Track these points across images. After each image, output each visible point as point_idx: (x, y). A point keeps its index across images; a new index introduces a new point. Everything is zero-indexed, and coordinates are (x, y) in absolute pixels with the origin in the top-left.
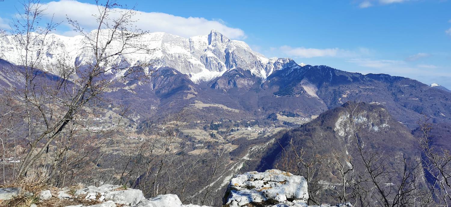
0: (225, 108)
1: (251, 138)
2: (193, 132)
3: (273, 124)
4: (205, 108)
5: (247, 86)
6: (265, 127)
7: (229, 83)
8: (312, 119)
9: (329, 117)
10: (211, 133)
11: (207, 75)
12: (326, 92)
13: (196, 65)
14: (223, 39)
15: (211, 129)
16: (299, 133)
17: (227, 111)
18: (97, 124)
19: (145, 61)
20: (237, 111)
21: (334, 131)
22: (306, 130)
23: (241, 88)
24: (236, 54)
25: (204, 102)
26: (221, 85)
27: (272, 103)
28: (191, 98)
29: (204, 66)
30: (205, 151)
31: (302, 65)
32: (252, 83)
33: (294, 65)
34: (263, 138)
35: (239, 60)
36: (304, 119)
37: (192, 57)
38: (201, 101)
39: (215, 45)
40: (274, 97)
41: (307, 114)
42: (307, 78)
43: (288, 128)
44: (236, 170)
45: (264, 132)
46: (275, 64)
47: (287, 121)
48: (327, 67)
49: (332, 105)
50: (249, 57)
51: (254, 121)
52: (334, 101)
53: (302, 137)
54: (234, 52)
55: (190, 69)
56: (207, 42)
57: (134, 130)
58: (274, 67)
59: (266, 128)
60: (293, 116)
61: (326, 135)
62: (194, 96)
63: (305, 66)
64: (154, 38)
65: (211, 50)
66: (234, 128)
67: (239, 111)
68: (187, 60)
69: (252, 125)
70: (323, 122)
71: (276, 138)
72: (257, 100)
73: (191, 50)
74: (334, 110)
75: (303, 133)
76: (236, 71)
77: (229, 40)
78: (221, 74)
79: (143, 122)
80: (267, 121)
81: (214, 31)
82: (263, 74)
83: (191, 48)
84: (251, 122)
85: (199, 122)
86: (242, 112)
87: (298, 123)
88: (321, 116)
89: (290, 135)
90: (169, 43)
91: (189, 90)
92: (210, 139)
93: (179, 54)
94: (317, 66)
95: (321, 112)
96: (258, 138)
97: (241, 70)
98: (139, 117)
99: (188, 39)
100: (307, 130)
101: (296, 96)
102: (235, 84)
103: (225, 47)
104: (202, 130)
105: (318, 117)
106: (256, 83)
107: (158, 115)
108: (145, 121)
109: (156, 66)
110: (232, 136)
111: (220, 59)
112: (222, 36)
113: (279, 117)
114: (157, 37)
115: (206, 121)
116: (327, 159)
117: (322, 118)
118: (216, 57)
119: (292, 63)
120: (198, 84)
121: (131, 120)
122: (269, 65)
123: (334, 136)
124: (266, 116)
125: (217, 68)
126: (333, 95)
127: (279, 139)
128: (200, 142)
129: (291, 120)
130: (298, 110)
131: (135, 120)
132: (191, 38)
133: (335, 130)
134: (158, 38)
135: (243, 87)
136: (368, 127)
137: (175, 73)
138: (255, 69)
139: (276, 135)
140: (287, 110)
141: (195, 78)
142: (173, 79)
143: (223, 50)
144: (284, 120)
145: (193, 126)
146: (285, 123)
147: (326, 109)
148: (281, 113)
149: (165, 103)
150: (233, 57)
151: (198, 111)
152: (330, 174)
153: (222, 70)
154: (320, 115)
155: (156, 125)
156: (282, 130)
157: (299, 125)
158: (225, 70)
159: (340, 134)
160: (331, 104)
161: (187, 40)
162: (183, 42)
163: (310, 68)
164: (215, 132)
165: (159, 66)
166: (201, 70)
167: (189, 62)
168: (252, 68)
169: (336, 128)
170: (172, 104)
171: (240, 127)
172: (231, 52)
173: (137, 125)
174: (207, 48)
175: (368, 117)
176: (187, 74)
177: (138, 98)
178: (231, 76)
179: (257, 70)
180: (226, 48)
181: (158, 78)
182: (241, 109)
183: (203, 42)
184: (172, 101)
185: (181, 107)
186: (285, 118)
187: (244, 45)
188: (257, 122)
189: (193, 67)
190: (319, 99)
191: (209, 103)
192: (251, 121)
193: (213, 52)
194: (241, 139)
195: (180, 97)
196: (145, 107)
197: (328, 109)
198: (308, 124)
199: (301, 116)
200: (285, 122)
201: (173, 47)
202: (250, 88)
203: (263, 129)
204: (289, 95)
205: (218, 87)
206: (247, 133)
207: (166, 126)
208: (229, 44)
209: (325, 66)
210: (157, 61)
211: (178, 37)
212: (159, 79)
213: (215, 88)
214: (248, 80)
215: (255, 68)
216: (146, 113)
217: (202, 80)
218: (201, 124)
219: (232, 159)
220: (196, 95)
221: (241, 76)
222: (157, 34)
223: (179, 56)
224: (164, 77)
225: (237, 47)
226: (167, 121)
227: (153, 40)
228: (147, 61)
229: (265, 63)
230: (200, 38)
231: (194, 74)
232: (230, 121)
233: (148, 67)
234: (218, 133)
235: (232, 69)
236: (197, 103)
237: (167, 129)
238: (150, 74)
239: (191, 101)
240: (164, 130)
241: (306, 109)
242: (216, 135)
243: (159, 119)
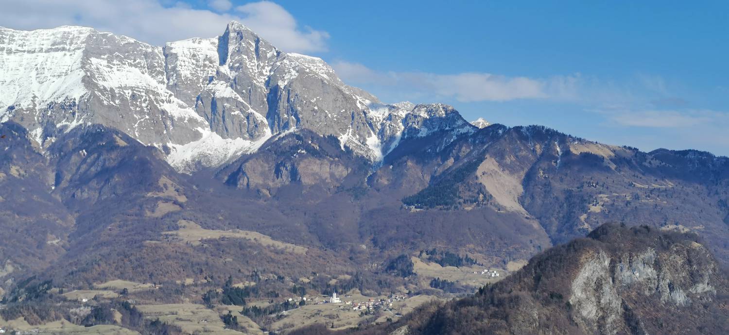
0: (266, 240)
1: (339, 326)
2: (172, 310)
3: (403, 287)
4: (209, 241)
5: (329, 180)
6: (379, 294)
7: (278, 172)
8: (509, 273)
9: (554, 267)
10: (226, 313)
11: (216, 150)
12: (545, 197)
13: (181, 119)
14: (262, 49)
15: (224, 302)
16: (475, 310)
17: (271, 251)
19: (31, 106)
20: (300, 250)
21: (568, 304)
22: (492, 303)
23: (312, 187)
24: (298, 92)
25: (205, 226)
26: (254, 177)
27: (397, 228)
28: (168, 215)
29: (207, 123)
31: (479, 123)
32: (341, 171)
33: (460, 123)
34: (373, 326)
35: (305, 108)
36: (486, 271)
37: (173, 98)
38: (196, 221)
39: (237, 65)
40: (403, 210)
41: (495, 258)
42: (493, 160)
43: (444, 297)
45: (376, 308)
46: (405, 121)
47: (441, 279)
48: (548, 130)
49: (563, 234)
50: (336, 100)
51: (348, 277)
52: (566, 222)
53: (482, 321)
54: (294, 85)
55: (165, 132)
56: (215, 55)
58: (403, 128)
59: (383, 297)
60: (457, 262)
61: (546, 315)
62: (177, 208)
63: (489, 127)
64: (59, 44)
65: (225, 78)
66: (290, 300)
67: (306, 249)
68: (158, 106)
69: (343, 289)
70: (538, 279)
71: (409, 327)
72: (357, 219)
73: (168, 79)
74: (569, 246)
75: (486, 310)
76: (298, 137)
77: (278, 53)
78: (254, 146)
79: (21, 285)
80: (384, 277)
81: (235, 26)
82: (374, 148)
83: (170, 71)
84: (341, 281)
85: (189, 281)
86: (316, 251)
87: (472, 284)
88: (533, 265)
89: (450, 315)
90: (106, 57)
91: (161, 190)
92: (222, 329)
93: (132, 88)
94: (521, 127)
95: (533, 251)
96: (360, 325)
97: (313, 136)
98: (10, 269)
99: (160, 49)
100: (496, 302)
101: (466, 208)
102: (294, 174)
103: (267, 71)
104: (197, 305)
105: (524, 267)
106: (354, 173)
107: (67, 264)
109: (64, 123)
110: (286, 321)
111: (253, 103)
112: (257, 41)
113: (419, 266)
114: (68, 42)
115: (212, 278)
117: (535, 270)
118: (240, 99)
119: (453, 116)
120: (188, 173)
122: (389, 122)
123: (570, 319)
124: (383, 264)
125: (243, 130)
126: (565, 205)
127: (419, 329)
129: (450, 273)
130: (472, 246)
132: (168, 44)
133: (571, 303)
134: (71, 44)
135: (318, 182)
136: (659, 294)
137: (122, 143)
138: (350, 134)
139: (410, 316)
140: (440, 246)
141: (180, 156)
142: (114, 160)
143: (260, 80)
144: (432, 274)
145: (170, 294)
146: (435, 283)
147: (546, 244)
148: (424, 255)
149: (90, 229)
150: (288, 101)
151: (188, 251)
153: (259, 136)
154: (531, 261)
155: (61, 292)
156: (427, 302)
157: (473, 289)
158: (268, 133)
159: (584, 313)
160: (560, 231)
161: (156, 51)
162: (146, 55)
163: (500, 132)
164: (235, 310)
165: (75, 121)
166: (197, 136)
167: (163, 112)
168: (344, 131)
169: (573, 297)
170: (110, 230)
171: (307, 296)
172: (282, 87)
174: (214, 74)
175: (657, 266)
176: (156, 145)
177: (8, 212)
178: (283, 153)
179: (358, 137)
180: (268, 74)
181: (70, 158)
182: (311, 244)
183: (202, 57)
184: (111, 222)
185: (136, 238)
186: (434, 270)
187: (319, 68)
188: (358, 280)
189: (173, 125)
190: (527, 218)
191: (218, 228)
192: (342, 277)
193: (231, 86)
194: (311, 328)
195: (135, 210)
196: (29, 239)
197: (551, 246)
198: (499, 286)
199: (479, 265)
200: (435, 280)
201: (115, 68)
202: (338, 185)
203: (373, 300)
204: (446, 204)
205: (245, 183)
206: (328, 313)
207: (93, 294)
208: (278, 64)
209: (543, 127)
210: (68, 107)
211: (132, 41)
212: (74, 159)
213: (236, 185)
214: (331, 163)
215: (351, 130)
216: (30, 257)
217: (199, 162)
218: (196, 289)
220: (181, 205)
221: (312, 152)
222: (69, 33)
223: (133, 96)
224: (90, 153)
225: (301, 71)
226: (95, 280)
227: (57, 50)
228: (37, 108)
229: (378, 115)
230: (196, 45)
231: (178, 146)
232: (281, 278)
233: (41, 124)
234: (245, 312)
235: (287, 132)
236: (184, 227)
237: (95, 303)
238: (47, 146)
239: (168, 221)
240: (86, 305)
241: (492, 243)
242: (239, 319)
243: (72, 273)
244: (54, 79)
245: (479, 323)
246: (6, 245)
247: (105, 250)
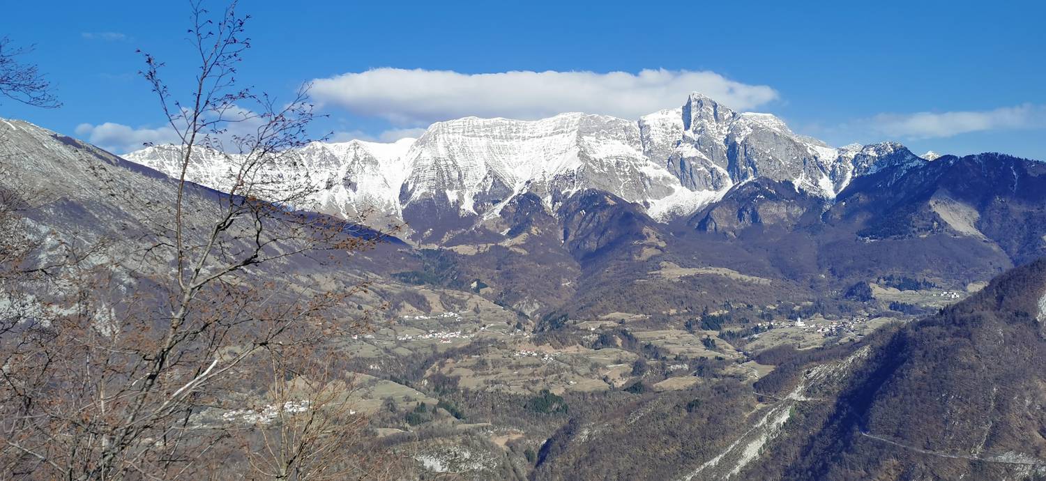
0: (735, 275)
1: (805, 346)
2: (661, 335)
3: (863, 311)
4: (687, 278)
5: (786, 220)
6: (841, 318)
7: (740, 216)
8: (970, 294)
9: (1017, 287)
10: (705, 337)
11: (687, 201)
12: (1004, 220)
13: (657, 179)
14: (719, 112)
15: (703, 328)
16: (936, 330)
17: (740, 284)
18: (450, 325)
19: (542, 180)
20: (765, 281)
21: (1035, 322)
22: (954, 322)
23: (771, 226)
24: (754, 145)
25: (683, 265)
26: (720, 222)
27: (854, 258)
28: (652, 258)
29: (678, 180)
30: (691, 380)
31: (929, 156)
32: (797, 211)
33: (909, 157)
34: (837, 346)
35: (761, 159)
36: (945, 293)
37: (649, 162)
38: (675, 262)
39: (700, 128)
40: (858, 241)
41: (954, 281)
42: (946, 189)
43: (904, 318)
44: (774, 425)
45: (838, 330)
46: (854, 161)
47: (900, 302)
48: (1002, 156)
49: (1025, 254)
50: (788, 149)
51: (810, 303)
52: (1028, 243)
53: (944, 340)
54: (749, 140)
55: (644, 190)
56: (681, 123)
57: (528, 336)
58: (853, 167)
59: (844, 320)
60: (916, 286)
61: (1012, 333)
62: (659, 252)
63: (939, 158)
64: (559, 128)
65: (692, 141)
66: (760, 324)
67: (770, 281)
68: (637, 169)
69: (807, 314)
70: (1000, 299)
71: (872, 346)
72: (814, 253)
73: (644, 147)
74: (1033, 265)
75: (947, 329)
76: (756, 185)
77: (734, 114)
78: (718, 196)
79: (546, 318)
80: (844, 302)
81: (695, 96)
82: (827, 188)
83: (645, 140)
84: (804, 307)
85: (673, 311)
86: (779, 282)
87: (931, 305)
88: (995, 285)
89: (911, 335)
90: (594, 134)
91: (645, 238)
92: (703, 351)
93: (616, 157)
94: (973, 156)
95: (995, 272)
96: (824, 345)
97: (769, 182)
98: (537, 306)
99: (636, 122)
100: (958, 322)
101: (921, 236)
102: (755, 217)
103: (725, 131)
104: (681, 331)
105: (985, 288)
106: (809, 212)
107: (577, 301)
108: (551, 314)
109: (567, 190)
110: (757, 342)
111: (715, 159)
112: (715, 106)
113: (877, 291)
114: (566, 126)
115: (691, 308)
116: (1022, 398)
117: (997, 290)
118: (704, 157)
119: (901, 153)
120: (665, 223)
121: (521, 314)
122: (839, 164)
123: (1038, 335)
124: (842, 291)
125: (708, 183)
126: (1025, 226)
127: (882, 348)
128: (678, 359)
129: (909, 297)
130: (929, 271)
131: (528, 313)
132: (642, 118)
133: (1038, 320)
134: (568, 127)
135: (777, 222)
137: (612, 202)
138: (803, 178)
139: (872, 337)
140: (897, 272)
141: (658, 209)
142: (606, 217)
143: (720, 140)
144: (891, 298)
145: (660, 322)
146: (895, 306)
147: (1007, 265)
148: (882, 281)
149: (592, 273)
150: (745, 154)
151: (670, 286)
152: (1032, 436)
153: (722, 186)
154: (992, 282)
155: (575, 323)
156: (888, 324)
157: (933, 310)
158: (729, 184)
160: (1021, 252)
161: (633, 125)
162: (625, 129)
163: (951, 162)
164: (713, 334)
165: (575, 188)
166: (670, 191)
167: (642, 174)
168: (797, 175)
169: (1040, 315)
170: (608, 272)
171: (774, 321)
172: (739, 143)
173: (533, 324)
174: (681, 138)
176: (638, 202)
177: (532, 263)
178: (744, 199)
179: (810, 179)
180: (726, 133)
181: (573, 217)
182: (774, 276)
183: (670, 125)
184: (608, 266)
185: (628, 278)
186: (893, 293)
187: (772, 122)
188: (819, 306)
189: (650, 184)
190: (985, 241)
191: (694, 266)
192: (804, 303)
193: (696, 147)
194: (780, 349)
195: (626, 255)
196: (549, 283)
197: (1013, 266)
198: (960, 306)
199: (938, 287)
200: (894, 303)
201: (602, 142)
202: (795, 223)
203: (835, 324)
204: (901, 234)
205: (713, 227)
206: (794, 335)
207: (599, 324)
208: (734, 123)
209: (996, 154)
210: (569, 178)
211: (613, 119)
212: (577, 218)
213: (706, 230)
214: (788, 205)
215: (803, 174)
216: (550, 296)
217: (674, 213)
218: (679, 318)
219: (760, 400)
220: (662, 249)
221: (770, 197)
222: (566, 119)
223: (617, 163)
224: (588, 213)
225: (755, 128)
226: (599, 313)
227: (558, 133)
228: (547, 180)
229: (828, 158)
230: (664, 116)
231: (655, 201)
232: (750, 307)
233: (550, 192)
234: (722, 336)
235: (746, 181)
236: (666, 267)
237: (601, 331)
238: (556, 209)
239: (652, 263)
240: (594, 333)
241: (950, 267)
242: (716, 342)
243: (582, 308)
244: (557, 156)
245: (941, 341)
246: (532, 288)
247: (605, 289)
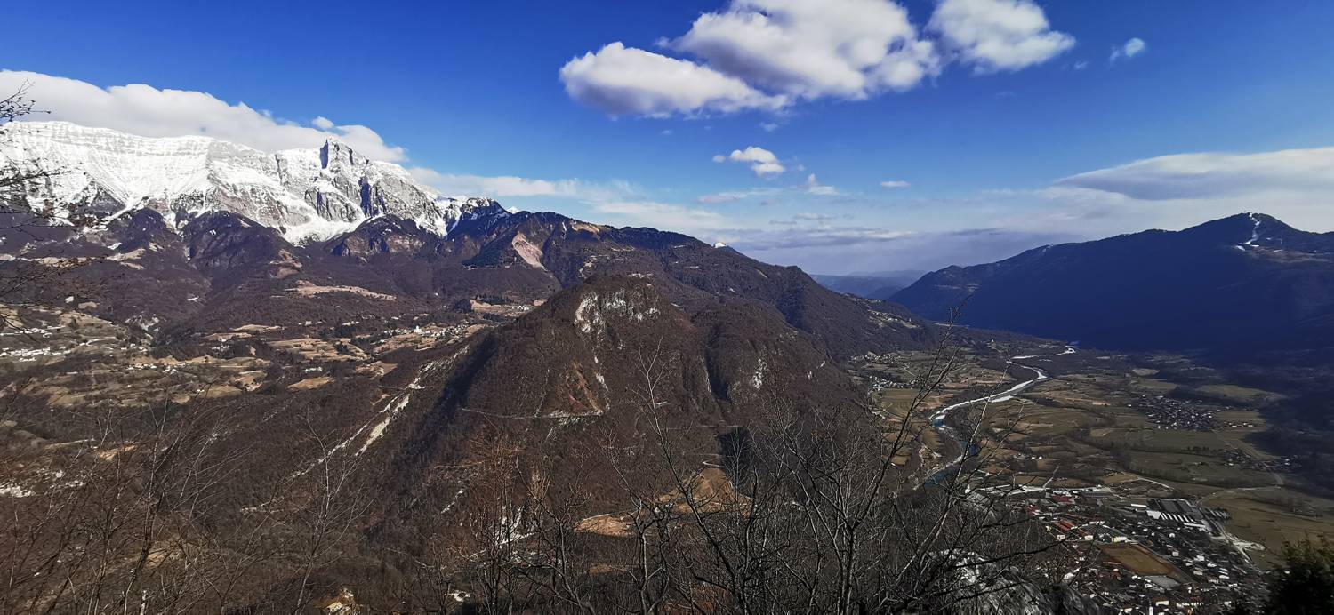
0: (366, 293)
1: (422, 347)
2: (296, 344)
3: (465, 320)
4: (322, 294)
5: (409, 250)
6: (449, 325)
7: (372, 245)
8: (535, 307)
9: (564, 302)
10: (338, 343)
11: (323, 229)
12: (557, 258)
13: (294, 208)
14: (354, 157)
15: (336, 336)
16: (514, 332)
17: (370, 300)
18: (35, 342)
19: (164, 197)
20: (390, 297)
21: (573, 325)
22: (525, 326)
23: (397, 254)
24: (384, 189)
25: (318, 284)
26: (354, 248)
27: (459, 281)
28: (288, 276)
29: (315, 211)
30: (325, 380)
31: (513, 210)
32: (417, 243)
33: (500, 210)
34: (445, 346)
35: (389, 200)
36: (520, 306)
37: (286, 192)
38: (311, 280)
39: (336, 168)
40: (463, 268)
41: (526, 298)
42: (522, 234)
43: (493, 325)
44: (396, 410)
45: (447, 334)
46: (462, 209)
47: (491, 313)
48: (557, 215)
49: (569, 281)
50: (411, 194)
51: (426, 315)
52: (571, 273)
53: (519, 338)
54: (380, 184)
55: (281, 217)
56: (319, 162)
57: (145, 350)
58: (460, 213)
59: (451, 327)
60: (502, 302)
61: (560, 333)
62: (295, 271)
63: (519, 213)
64: (185, 149)
65: (329, 179)
66: (386, 332)
67: (396, 297)
68: (274, 197)
69: (423, 322)
71: (471, 345)
72: (431, 276)
73: (281, 178)
74: (573, 288)
75: (521, 331)
76: (385, 220)
77: (368, 161)
78: (352, 227)
79: (167, 332)
80: (452, 313)
81: (332, 141)
82: (441, 228)
83: (281, 172)
84: (421, 318)
85: (308, 323)
86: (402, 298)
87: (511, 315)
88: (550, 301)
89: (497, 336)
90: (226, 160)
91: (281, 259)
92: (336, 355)
93: (251, 184)
94: (540, 213)
95: (551, 293)
96: (436, 346)
97: (396, 219)
98: (156, 320)
99: (273, 156)
100: (527, 326)
101: (506, 267)
102: (384, 246)
103: (360, 175)
104: (316, 340)
105: (545, 303)
106: (427, 244)
107: (206, 315)
108: (173, 329)
109: (194, 209)
110: (383, 346)
111: (350, 196)
112: (351, 152)
113: (475, 305)
114: (193, 148)
115: (326, 320)
116: (564, 375)
117: (552, 304)
118: (340, 193)
119: (495, 206)
120: (302, 246)
121: (136, 328)
122: (450, 210)
123: (575, 333)
124: (450, 305)
126: (570, 262)
127: (477, 346)
128: (313, 363)
129: (498, 309)
130: (510, 291)
131: (145, 327)
132: (279, 152)
133: (575, 324)
134: (195, 149)
135: (401, 251)
136: (628, 316)
137: (246, 225)
138: (423, 218)
139: (471, 338)
140: (489, 292)
141: (294, 235)
142: (240, 238)
143: (354, 180)
144: (485, 310)
145: (299, 332)
146: (487, 316)
147: (558, 288)
148: (479, 298)
149: (224, 289)
150: (377, 194)
151: (306, 301)
152: (569, 399)
153: (356, 219)
154: (549, 299)
155: (203, 335)
156: (482, 329)
157: (512, 319)
158: (361, 218)
159: (583, 330)
160: (566, 280)
161: (269, 156)
162: (261, 160)
163: (527, 216)
164: (346, 341)
165: (204, 208)
166: (307, 219)
167: (278, 203)
168: (418, 215)
169: (576, 320)
170: (241, 289)
171: (398, 329)
172: (371, 185)
173: (152, 338)
174: (318, 175)
175: (626, 299)
176: (274, 226)
177: (150, 278)
178: (374, 231)
179: (429, 220)
181: (202, 237)
182: (398, 294)
183: (307, 163)
184: (241, 283)
185: (263, 293)
186: (486, 307)
187: (399, 172)
188: (433, 317)
189: (287, 212)
190: (546, 271)
191: (328, 285)
192: (422, 315)
193: (332, 183)
194: (402, 350)
195: (261, 274)
196: (171, 298)
197: (561, 289)
198: (529, 315)
199: (515, 303)
200: (487, 314)
201: (235, 169)
202: (417, 253)
203: (444, 330)
204: (492, 264)
205: (347, 253)
206: (413, 339)
207: (230, 336)
208: (368, 168)
209: (554, 213)
210: (197, 198)
211: (249, 148)
212: (205, 237)
213: (341, 255)
214: (411, 238)
215: (424, 215)
216: (173, 311)
217: (311, 238)
218: (314, 328)
219: (385, 391)
220: (298, 269)
221: (396, 231)
222: (193, 141)
223: (253, 190)
224: (218, 233)
225: (386, 175)
226: (231, 325)
227: (183, 154)
228: (169, 198)
229: (443, 205)
230: (302, 153)
231: (292, 227)
232: (378, 318)
233: (174, 210)
234: (353, 343)
235: (376, 217)
236: (302, 285)
237: (232, 342)
238: (180, 227)
239: (288, 281)
240: (225, 344)
241: (524, 289)
242: (348, 348)
243: (211, 321)
244: (182, 176)
245: (517, 340)
246: (151, 303)
247: (237, 304)
